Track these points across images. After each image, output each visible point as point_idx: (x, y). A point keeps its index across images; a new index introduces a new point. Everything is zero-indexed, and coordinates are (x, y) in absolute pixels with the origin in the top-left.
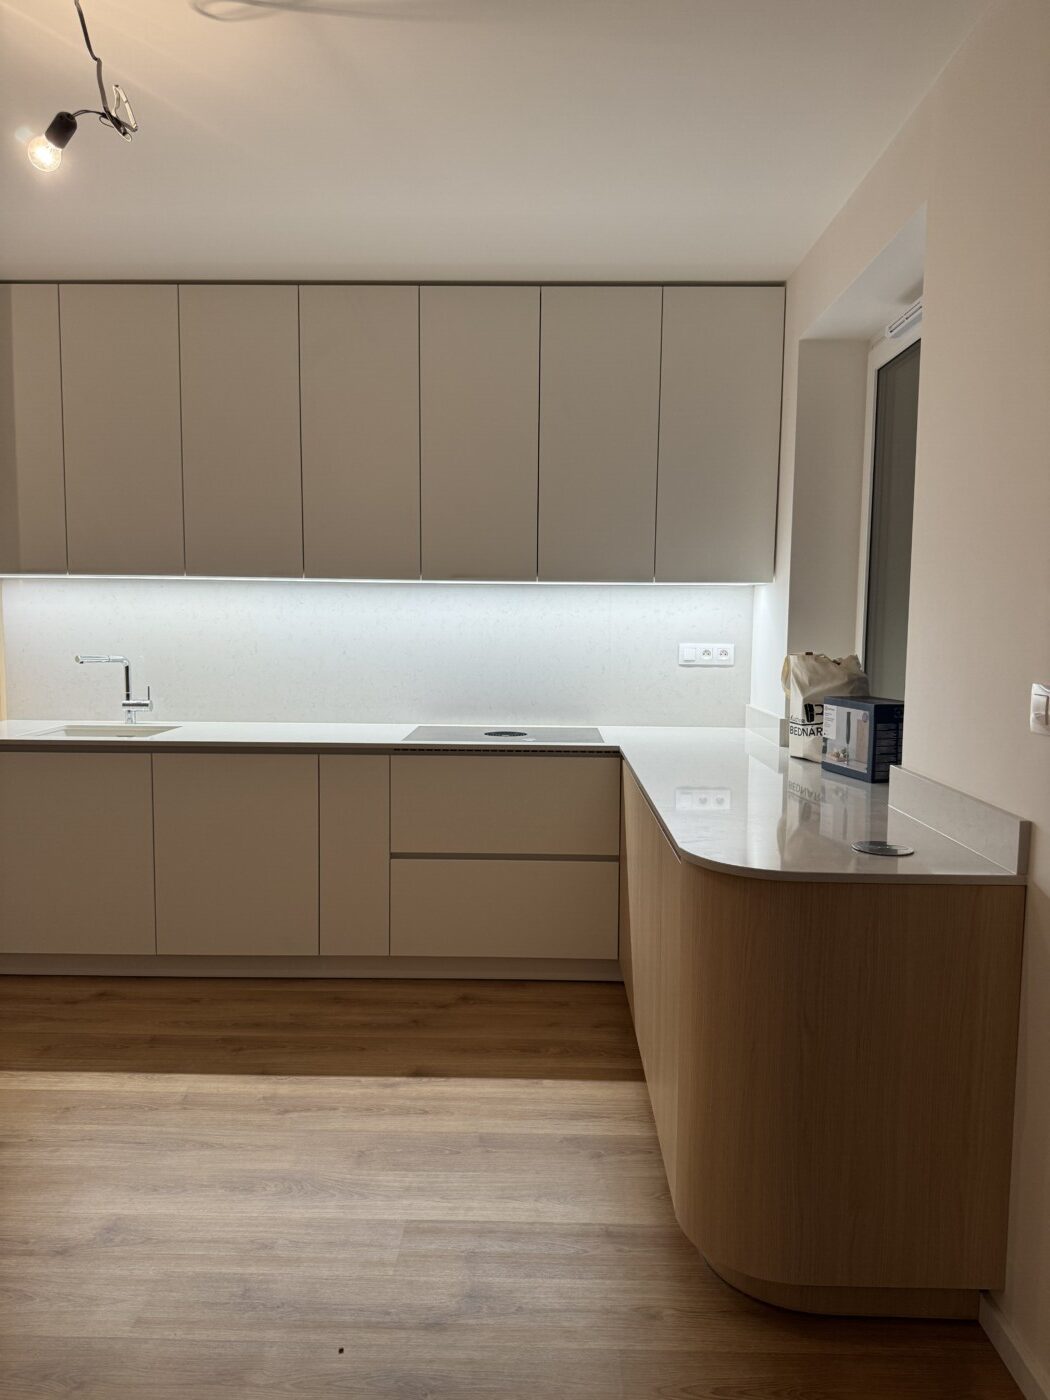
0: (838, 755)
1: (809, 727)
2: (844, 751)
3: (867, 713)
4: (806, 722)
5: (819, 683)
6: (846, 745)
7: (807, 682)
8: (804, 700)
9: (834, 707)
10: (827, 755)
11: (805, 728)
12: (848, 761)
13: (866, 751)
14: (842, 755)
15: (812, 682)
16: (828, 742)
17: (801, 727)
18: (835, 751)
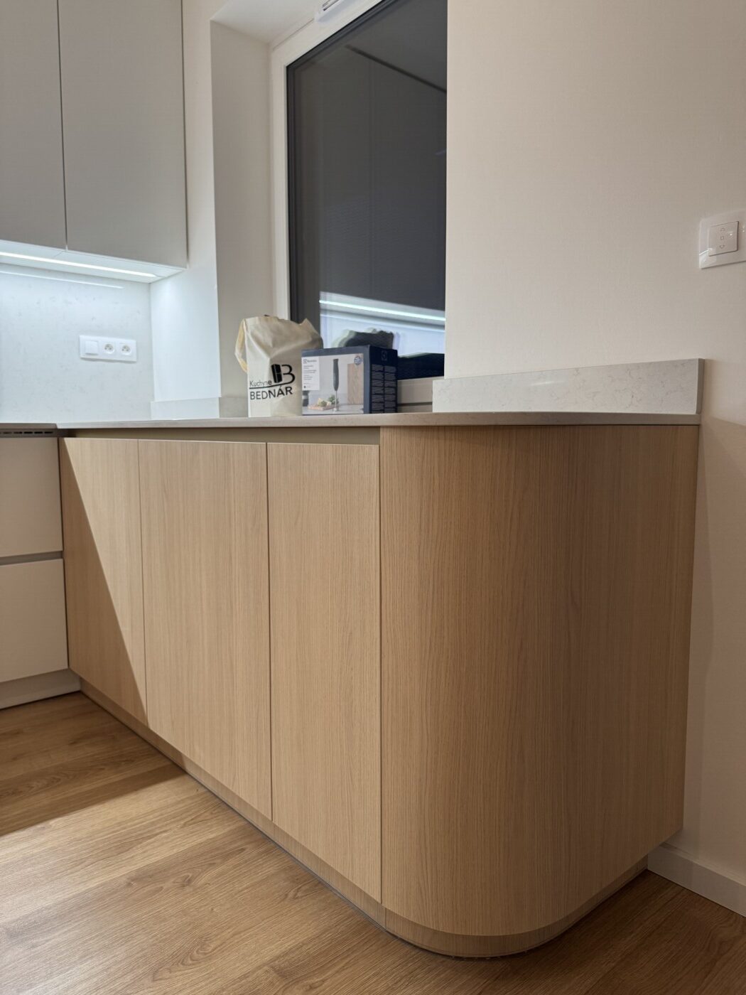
0: (324, 404)
1: (277, 389)
2: (332, 399)
3: (361, 355)
4: (273, 383)
5: (283, 343)
6: (334, 392)
7: (271, 344)
8: (271, 360)
9: (317, 358)
10: (309, 407)
11: (272, 389)
12: (338, 407)
13: (361, 392)
14: (329, 403)
15: (275, 344)
16: (309, 394)
17: (267, 390)
18: (320, 400)
